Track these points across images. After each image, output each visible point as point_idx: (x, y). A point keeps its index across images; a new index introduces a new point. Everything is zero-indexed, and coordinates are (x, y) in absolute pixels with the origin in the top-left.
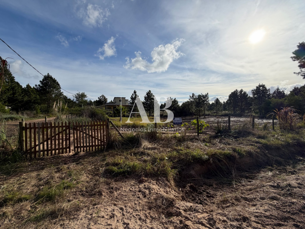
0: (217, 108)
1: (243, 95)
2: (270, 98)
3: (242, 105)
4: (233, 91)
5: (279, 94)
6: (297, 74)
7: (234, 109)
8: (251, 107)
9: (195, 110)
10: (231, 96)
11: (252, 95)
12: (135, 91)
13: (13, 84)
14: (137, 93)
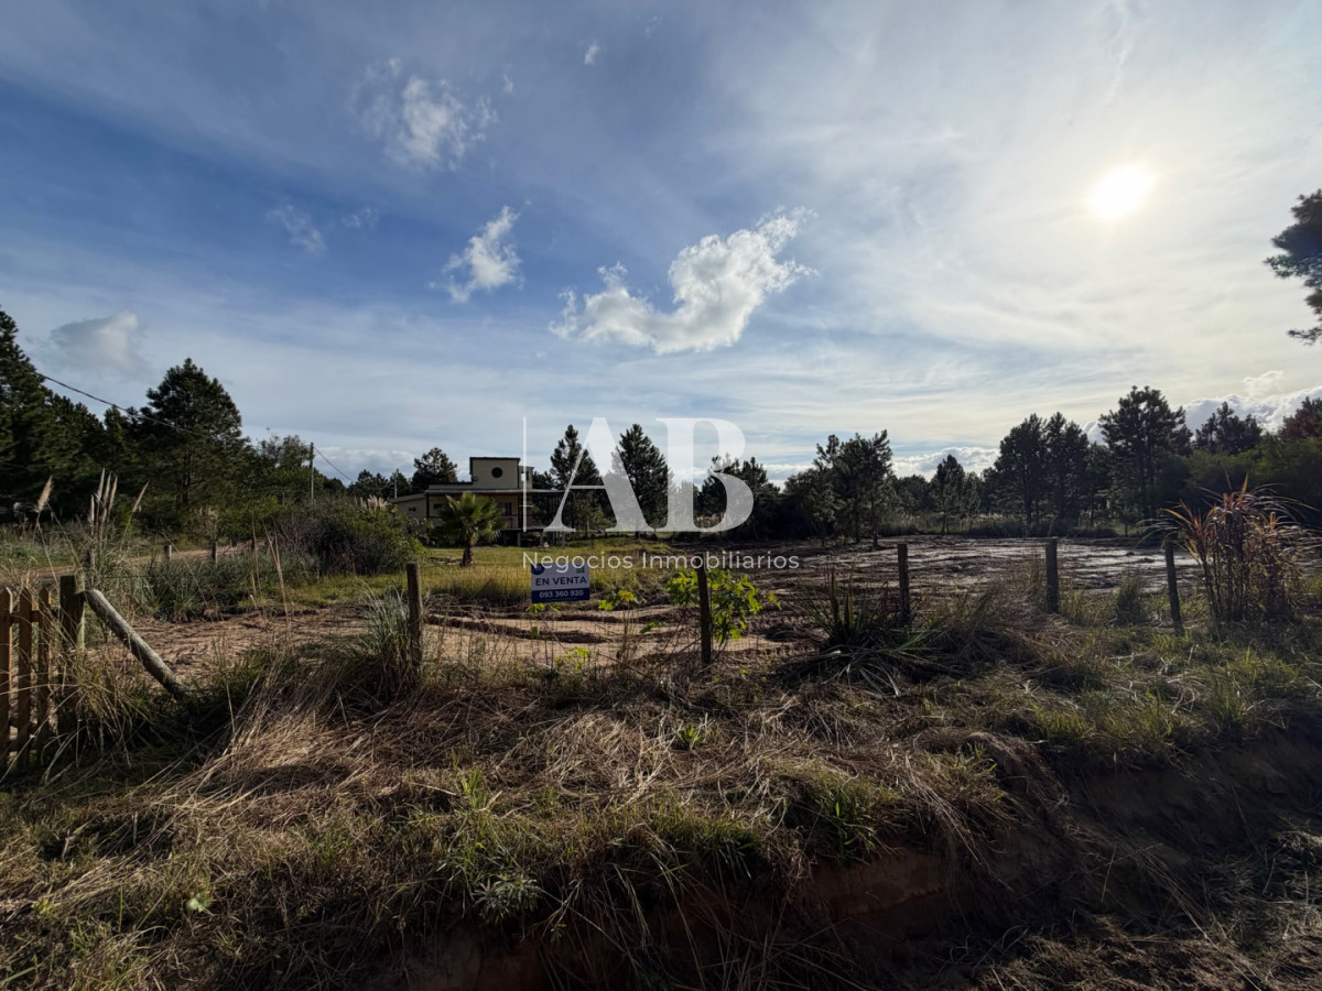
0: (944, 499)
1: (1067, 440)
2: (1188, 452)
3: (1062, 484)
4: (1018, 424)
5: (1233, 432)
6: (1306, 337)
7: (1028, 505)
8: (1101, 494)
9: (835, 510)
10: (1008, 446)
11: (1103, 436)
12: (570, 428)
13: (33, 408)
14: (579, 440)
